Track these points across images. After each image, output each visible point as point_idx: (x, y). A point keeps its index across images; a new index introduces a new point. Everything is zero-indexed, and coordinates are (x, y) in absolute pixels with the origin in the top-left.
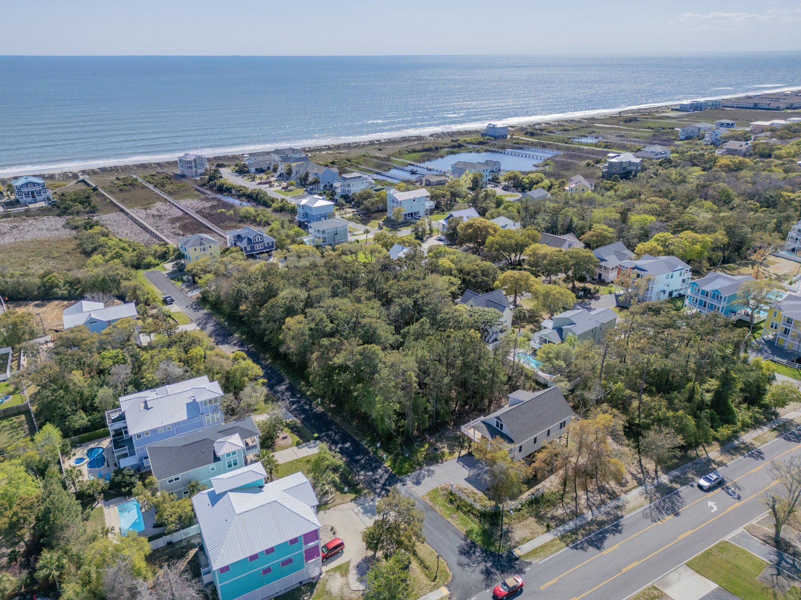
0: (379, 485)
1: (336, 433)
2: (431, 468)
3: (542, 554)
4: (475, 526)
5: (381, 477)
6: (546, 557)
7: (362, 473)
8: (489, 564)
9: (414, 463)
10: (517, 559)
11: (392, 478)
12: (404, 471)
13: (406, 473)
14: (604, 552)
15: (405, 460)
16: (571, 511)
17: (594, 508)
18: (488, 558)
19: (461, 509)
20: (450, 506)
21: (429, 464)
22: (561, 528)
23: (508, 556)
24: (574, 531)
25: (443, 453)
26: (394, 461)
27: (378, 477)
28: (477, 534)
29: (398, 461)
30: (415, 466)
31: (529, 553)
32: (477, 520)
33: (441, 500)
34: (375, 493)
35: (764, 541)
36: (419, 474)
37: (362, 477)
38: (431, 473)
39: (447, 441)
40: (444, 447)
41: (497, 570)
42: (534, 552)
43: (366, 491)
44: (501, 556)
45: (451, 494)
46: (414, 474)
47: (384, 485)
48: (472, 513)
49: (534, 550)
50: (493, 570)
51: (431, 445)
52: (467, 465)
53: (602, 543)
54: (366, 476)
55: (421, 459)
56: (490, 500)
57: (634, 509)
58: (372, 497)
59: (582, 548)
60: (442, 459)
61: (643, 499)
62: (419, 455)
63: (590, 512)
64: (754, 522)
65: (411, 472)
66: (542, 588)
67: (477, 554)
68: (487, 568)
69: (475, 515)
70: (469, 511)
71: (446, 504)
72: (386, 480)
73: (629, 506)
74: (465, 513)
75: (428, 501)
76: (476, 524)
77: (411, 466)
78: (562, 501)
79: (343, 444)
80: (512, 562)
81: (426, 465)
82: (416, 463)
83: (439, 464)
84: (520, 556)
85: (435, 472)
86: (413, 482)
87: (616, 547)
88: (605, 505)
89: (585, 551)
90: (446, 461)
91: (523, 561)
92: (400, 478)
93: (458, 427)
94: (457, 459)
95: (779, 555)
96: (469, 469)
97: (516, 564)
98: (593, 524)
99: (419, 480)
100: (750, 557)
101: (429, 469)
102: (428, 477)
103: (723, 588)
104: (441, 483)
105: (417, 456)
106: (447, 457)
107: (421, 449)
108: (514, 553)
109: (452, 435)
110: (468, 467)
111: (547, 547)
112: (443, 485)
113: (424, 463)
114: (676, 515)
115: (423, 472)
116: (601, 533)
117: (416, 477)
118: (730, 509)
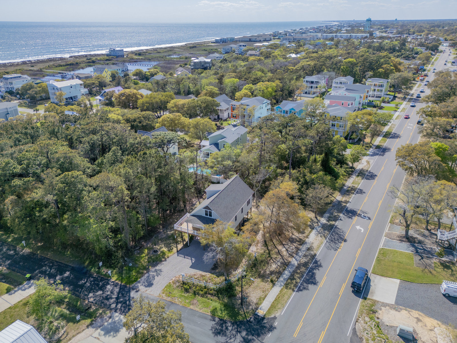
0: (112, 301)
1: (51, 268)
2: (157, 268)
3: (279, 306)
4: (216, 304)
5: (112, 292)
6: (284, 307)
7: (91, 295)
8: (244, 333)
9: (140, 269)
10: (263, 318)
11: (124, 290)
12: (133, 279)
13: (136, 280)
14: (321, 285)
15: (130, 270)
16: (282, 263)
17: (295, 255)
18: (240, 327)
19: (198, 294)
20: (186, 295)
21: (154, 266)
22: (281, 279)
23: (255, 319)
24: (292, 278)
25: (163, 253)
26: (120, 273)
27: (109, 293)
28: (221, 310)
29: (124, 272)
30: (141, 271)
31: (269, 310)
32: (215, 298)
33: (177, 293)
34: (111, 309)
35: (400, 240)
36: (148, 277)
37: (91, 300)
38: (158, 273)
39: (162, 242)
40: (162, 248)
41: (253, 335)
42: (273, 307)
43: (101, 311)
44: (249, 321)
45: (184, 283)
46: (143, 278)
47: (117, 298)
48: (209, 294)
49: (272, 305)
50: (250, 337)
51: (149, 249)
52: (187, 256)
53: (315, 278)
54: (96, 296)
55: (145, 264)
56: (218, 277)
57: (319, 247)
58: (109, 315)
59: (304, 288)
60: (164, 258)
61: (320, 238)
62: (142, 261)
63: (294, 259)
64: (387, 230)
65: (140, 278)
66: (295, 335)
67: (230, 328)
68: (243, 338)
69: (212, 294)
70: (206, 293)
71: (183, 294)
72: (118, 293)
73: (315, 246)
74: (202, 296)
75: (165, 298)
76: (216, 302)
77: (138, 272)
78: (271, 258)
79: (61, 274)
80: (261, 323)
81: (152, 267)
82: (142, 268)
83: (163, 263)
84: (265, 315)
85: (162, 270)
86: (145, 286)
87: (325, 278)
88: (300, 250)
89: (308, 289)
90: (168, 257)
91: (268, 319)
92: (131, 286)
93: (167, 229)
94: (176, 253)
95: (413, 246)
96: (190, 258)
97: (265, 323)
98: (300, 267)
99: (150, 282)
100: (401, 253)
101: (156, 270)
102: (158, 276)
103: (403, 281)
104: (171, 278)
105: (140, 262)
106: (168, 254)
107: (142, 256)
108: (258, 314)
109: (164, 236)
110: (189, 256)
111: (280, 298)
112: (174, 279)
113: (149, 266)
114: (345, 241)
115: (151, 273)
116: (310, 272)
117: (147, 281)
118: (369, 228)
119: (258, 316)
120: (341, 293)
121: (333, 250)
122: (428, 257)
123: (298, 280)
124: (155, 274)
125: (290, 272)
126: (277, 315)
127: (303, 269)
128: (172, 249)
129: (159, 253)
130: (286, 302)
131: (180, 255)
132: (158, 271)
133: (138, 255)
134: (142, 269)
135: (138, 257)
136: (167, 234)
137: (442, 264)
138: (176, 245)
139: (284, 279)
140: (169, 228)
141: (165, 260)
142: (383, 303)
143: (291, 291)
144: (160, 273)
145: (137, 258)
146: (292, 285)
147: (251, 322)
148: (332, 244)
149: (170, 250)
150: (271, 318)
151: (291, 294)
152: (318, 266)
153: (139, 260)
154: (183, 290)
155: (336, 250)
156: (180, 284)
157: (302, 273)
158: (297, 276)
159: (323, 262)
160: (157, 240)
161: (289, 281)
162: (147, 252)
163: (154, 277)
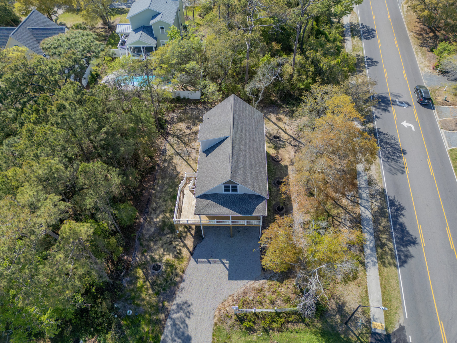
2: (179, 299)
3: (394, 303)
4: (307, 337)
6: (402, 304)
9: (151, 314)
10: (388, 336)
12: (151, 341)
15: (134, 323)
16: (351, 222)
17: (359, 201)
19: (272, 329)
20: (255, 336)
21: (171, 297)
22: (368, 251)
24: (379, 243)
25: (168, 264)
30: (155, 318)
31: (386, 317)
32: (301, 326)
33: (237, 338)
36: (174, 325)
38: (186, 309)
39: (155, 242)
40: (163, 255)
42: (388, 309)
45: (241, 319)
46: (166, 331)
51: (143, 266)
52: (211, 257)
53: (408, 233)
55: (154, 300)
57: (379, 174)
59: (406, 256)
60: (177, 275)
62: (143, 295)
63: (363, 208)
64: (437, 118)
65: (162, 333)
69: (292, 323)
70: (284, 323)
71: (249, 338)
76: (305, 332)
77: (150, 322)
78: (333, 217)
81: (168, 302)
82: (152, 310)
83: (182, 285)
84: (386, 329)
85: (190, 302)
87: (420, 227)
88: (360, 188)
89: (412, 256)
90: (183, 272)
91: (394, 333)
93: (149, 214)
94: (192, 259)
96: (218, 260)
98: (378, 220)
99: (183, 333)
101: (178, 305)
102: (189, 318)
104: (213, 313)
105: (143, 300)
106: (179, 266)
107: (138, 285)
108: (377, 331)
109: (153, 230)
110: (215, 258)
111: (388, 289)
112: (217, 313)
113: (163, 303)
114: (405, 153)
115: (175, 316)
116: (395, 223)
117: (176, 334)
118: (417, 119)
119: (379, 334)
120: (453, 247)
121: (399, 174)
123: (391, 245)
124: (181, 314)
125: (371, 234)
126: (402, 321)
127: (384, 222)
128: (180, 253)
129: (163, 268)
130: (399, 292)
131: (199, 260)
132: (184, 307)
133: (132, 287)
134: (154, 314)
135: (133, 290)
136: (155, 224)
138: (183, 242)
139: (371, 249)
140: (150, 210)
141: (183, 280)
143: (393, 268)
144: (189, 309)
145: (133, 294)
146: (389, 257)
148: (393, 163)
149: (178, 256)
150: (398, 330)
151: (397, 275)
152: (399, 209)
153: (138, 297)
154: (244, 330)
155: (403, 172)
156: (233, 321)
157: (386, 229)
158: (384, 237)
159: (401, 200)
160: (144, 243)
161: (380, 250)
162: (142, 274)
163: (183, 322)
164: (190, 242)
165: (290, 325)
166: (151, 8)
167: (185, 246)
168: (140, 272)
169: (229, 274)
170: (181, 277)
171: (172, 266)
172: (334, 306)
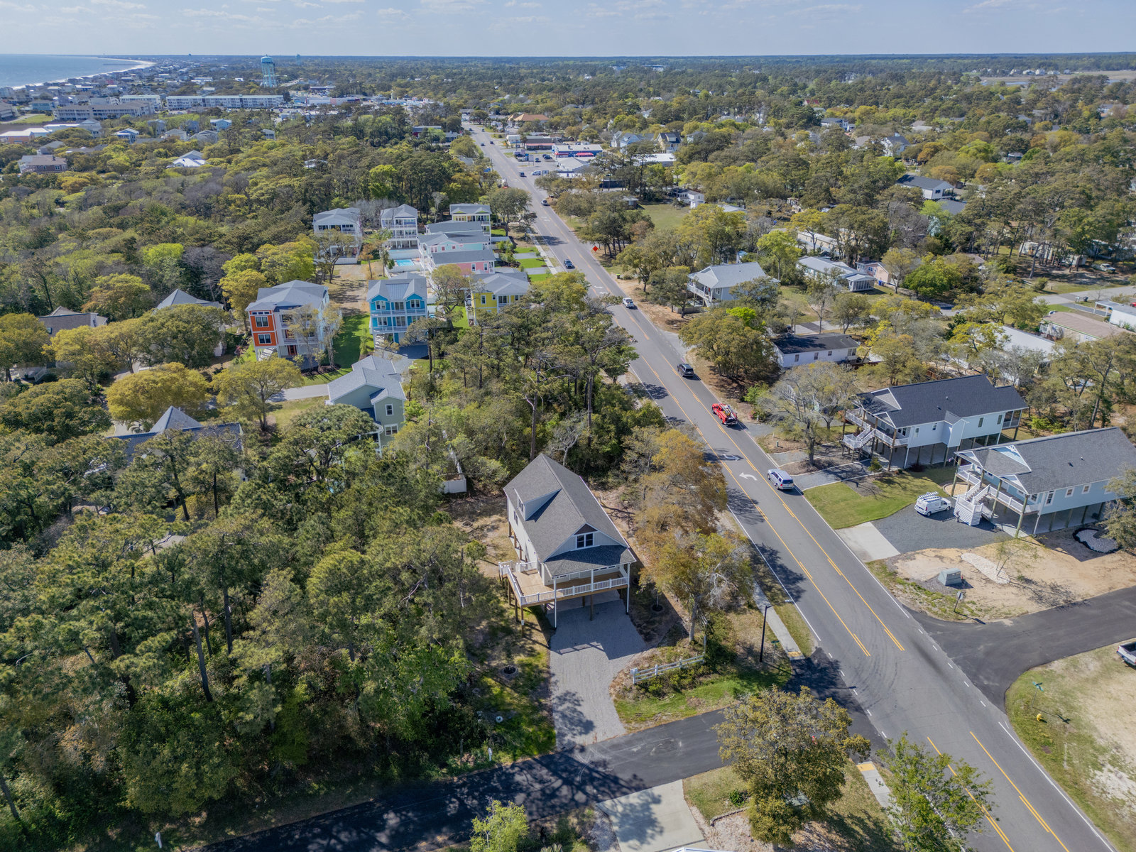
0: (565, 792)
2: (557, 692)
3: (803, 632)
6: (809, 629)
9: (529, 715)
10: (808, 660)
11: (555, 763)
13: (551, 737)
15: (512, 727)
18: (800, 690)
19: (683, 687)
20: (667, 700)
21: (547, 693)
25: (526, 665)
26: (503, 746)
27: (538, 786)
28: (745, 686)
29: (507, 738)
31: (798, 644)
32: (714, 677)
33: (648, 707)
34: (586, 804)
36: (564, 716)
38: (571, 699)
39: (493, 649)
40: (510, 658)
41: (828, 688)
42: (798, 638)
43: (574, 820)
45: (644, 686)
46: (558, 725)
47: (567, 782)
48: (699, 676)
49: (794, 637)
51: (489, 674)
53: (791, 572)
55: (524, 701)
56: (674, 645)
57: (738, 527)
58: (596, 813)
59: (798, 592)
60: (541, 671)
62: (508, 701)
64: (777, 465)
65: (552, 728)
66: (868, 654)
71: (662, 703)
74: (693, 685)
77: (534, 722)
80: (815, 668)
81: (545, 698)
82: (529, 711)
83: (553, 679)
84: (804, 655)
85: (573, 691)
86: (581, 733)
87: (801, 564)
89: (803, 591)
90: (548, 667)
91: (814, 656)
92: (559, 750)
94: (552, 652)
95: (830, 472)
97: (819, 665)
99: (580, 721)
100: (830, 487)
101: (559, 698)
103: (875, 521)
104: (607, 692)
106: (540, 663)
107: (494, 692)
108: (796, 659)
110: (581, 644)
111: (791, 623)
112: (612, 691)
113: (537, 701)
114: (756, 503)
115: (560, 708)
116: (774, 566)
117: (572, 724)
118: (755, 469)
119: (799, 661)
120: (841, 574)
121: (760, 523)
122: (860, 479)
123: (778, 586)
124: (567, 705)
125: (753, 582)
126: (816, 644)
127: (762, 568)
128: (533, 650)
129: (520, 670)
130: (804, 622)
131: (562, 651)
132: (567, 698)
133: (487, 696)
134: (533, 714)
135: (491, 699)
137: (881, 480)
139: (759, 594)
141: (552, 675)
142: (890, 559)
144: (575, 698)
145: (493, 703)
146: (781, 597)
147: (802, 675)
148: (747, 514)
149: (532, 653)
150: (816, 653)
151: (795, 609)
152: (773, 554)
153: (503, 703)
154: (652, 697)
155: (763, 521)
156: (635, 692)
157: (767, 574)
158: (768, 581)
159: (770, 545)
160: (478, 652)
161: (769, 594)
162: (493, 682)
163: (575, 711)
164: (539, 637)
165: (701, 679)
166: (370, 383)
167: (535, 642)
168: (490, 681)
169: (608, 655)
170: (548, 672)
171: (529, 665)
172: (742, 651)
